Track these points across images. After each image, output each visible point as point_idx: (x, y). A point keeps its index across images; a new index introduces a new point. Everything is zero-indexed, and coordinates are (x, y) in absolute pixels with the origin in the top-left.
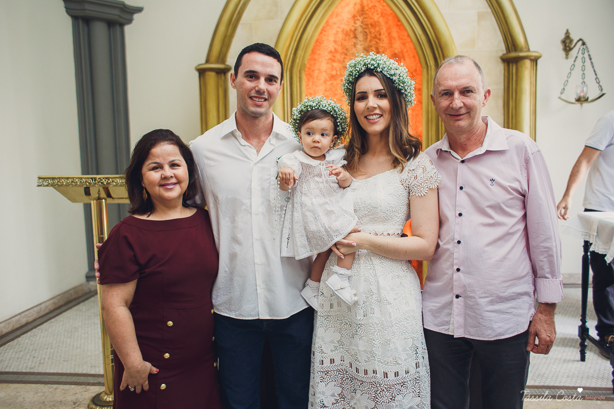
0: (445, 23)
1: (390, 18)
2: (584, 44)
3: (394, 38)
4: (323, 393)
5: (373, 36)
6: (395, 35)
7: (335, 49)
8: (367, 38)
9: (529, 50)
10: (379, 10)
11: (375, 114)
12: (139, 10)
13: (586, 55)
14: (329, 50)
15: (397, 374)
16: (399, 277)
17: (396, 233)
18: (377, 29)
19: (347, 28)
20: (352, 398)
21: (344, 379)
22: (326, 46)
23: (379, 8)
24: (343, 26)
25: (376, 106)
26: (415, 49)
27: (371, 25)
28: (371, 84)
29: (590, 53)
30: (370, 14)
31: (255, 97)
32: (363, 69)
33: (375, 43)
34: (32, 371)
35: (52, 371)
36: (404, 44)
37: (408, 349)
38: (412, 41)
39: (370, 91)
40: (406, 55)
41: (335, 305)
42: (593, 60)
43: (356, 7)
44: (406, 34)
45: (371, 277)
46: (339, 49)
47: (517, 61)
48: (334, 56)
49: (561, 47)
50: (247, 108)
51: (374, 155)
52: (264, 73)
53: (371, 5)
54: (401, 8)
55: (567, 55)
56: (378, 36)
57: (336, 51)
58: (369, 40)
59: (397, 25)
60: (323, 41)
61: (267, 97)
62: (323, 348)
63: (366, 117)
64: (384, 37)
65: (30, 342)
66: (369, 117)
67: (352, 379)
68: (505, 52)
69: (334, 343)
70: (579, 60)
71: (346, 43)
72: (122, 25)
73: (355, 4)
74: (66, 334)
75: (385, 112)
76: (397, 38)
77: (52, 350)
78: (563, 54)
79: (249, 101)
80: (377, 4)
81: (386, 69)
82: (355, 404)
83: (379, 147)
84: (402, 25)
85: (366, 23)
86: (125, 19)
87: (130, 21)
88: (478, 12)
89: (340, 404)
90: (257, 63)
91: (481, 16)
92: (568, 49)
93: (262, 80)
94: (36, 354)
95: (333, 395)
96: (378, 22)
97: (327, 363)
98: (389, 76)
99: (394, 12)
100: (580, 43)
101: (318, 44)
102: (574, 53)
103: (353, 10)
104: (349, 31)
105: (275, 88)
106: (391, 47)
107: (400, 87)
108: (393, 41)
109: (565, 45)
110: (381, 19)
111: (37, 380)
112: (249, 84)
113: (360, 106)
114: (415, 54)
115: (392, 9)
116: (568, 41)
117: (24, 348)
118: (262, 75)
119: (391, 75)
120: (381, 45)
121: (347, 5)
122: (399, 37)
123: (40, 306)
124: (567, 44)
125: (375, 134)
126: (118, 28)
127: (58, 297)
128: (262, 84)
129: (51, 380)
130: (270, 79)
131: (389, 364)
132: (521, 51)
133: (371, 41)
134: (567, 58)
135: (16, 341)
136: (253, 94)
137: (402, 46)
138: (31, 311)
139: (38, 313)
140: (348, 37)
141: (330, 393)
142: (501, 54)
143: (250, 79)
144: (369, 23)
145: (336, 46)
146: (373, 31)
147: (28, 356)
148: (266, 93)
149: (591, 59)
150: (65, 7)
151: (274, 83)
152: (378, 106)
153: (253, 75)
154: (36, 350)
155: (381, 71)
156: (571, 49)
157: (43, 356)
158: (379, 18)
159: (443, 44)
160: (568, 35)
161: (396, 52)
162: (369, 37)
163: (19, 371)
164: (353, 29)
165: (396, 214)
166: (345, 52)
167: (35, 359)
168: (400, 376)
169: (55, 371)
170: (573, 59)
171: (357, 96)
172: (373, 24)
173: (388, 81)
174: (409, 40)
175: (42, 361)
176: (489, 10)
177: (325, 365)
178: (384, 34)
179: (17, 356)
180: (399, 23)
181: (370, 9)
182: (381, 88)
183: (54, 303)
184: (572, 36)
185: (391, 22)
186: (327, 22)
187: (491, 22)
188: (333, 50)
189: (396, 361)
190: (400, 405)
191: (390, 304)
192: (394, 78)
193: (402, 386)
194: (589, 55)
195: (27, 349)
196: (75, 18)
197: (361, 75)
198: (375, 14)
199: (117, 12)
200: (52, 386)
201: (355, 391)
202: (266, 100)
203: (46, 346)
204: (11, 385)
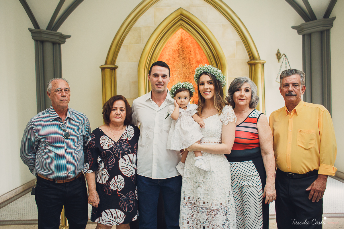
0: (221, 47)
1: (195, 44)
2: (285, 56)
3: (197, 54)
4: (184, 213)
5: (187, 52)
6: (197, 52)
7: (169, 58)
8: (184, 53)
9: (260, 59)
10: (190, 40)
11: (208, 91)
12: (69, 37)
13: (287, 61)
14: (166, 59)
15: (216, 205)
16: (219, 162)
17: (219, 142)
18: (189, 49)
19: (175, 49)
20: (197, 215)
21: (194, 207)
22: (165, 57)
23: (190, 39)
24: (172, 48)
25: (208, 88)
26: (207, 59)
27: (186, 47)
28: (206, 78)
29: (289, 61)
30: (186, 42)
31: (158, 84)
32: (202, 72)
33: (188, 55)
34: (19, 219)
35: (30, 219)
36: (202, 56)
37: (222, 194)
38: (205, 55)
39: (205, 82)
40: (203, 61)
41: (191, 173)
42: (290, 64)
43: (179, 39)
44: (203, 52)
45: (207, 161)
46: (171, 58)
47: (255, 64)
48: (168, 62)
49: (276, 57)
50: (155, 89)
51: (209, 108)
52: (161, 74)
53: (186, 38)
54: (200, 41)
55: (279, 61)
56: (189, 52)
57: (169, 59)
58: (185, 54)
59: (199, 48)
60: (163, 55)
61: (163, 84)
62: (185, 192)
63: (204, 92)
64: (192, 53)
65: (14, 207)
66: (205, 92)
67: (197, 207)
68: (249, 60)
69: (190, 190)
70: (284, 63)
71: (174, 56)
72: (60, 44)
73: (178, 38)
74: (33, 202)
75: (212, 90)
76: (199, 54)
77: (28, 210)
78: (277, 60)
79: (156, 86)
80: (189, 38)
81: (212, 72)
82: (198, 218)
83: (211, 105)
84: (200, 47)
85: (184, 46)
86: (61, 41)
87: (64, 42)
88: (236, 42)
89: (191, 218)
90: (158, 70)
91: (237, 43)
92: (279, 58)
93: (160, 77)
94: (19, 212)
95: (188, 214)
96: (189, 46)
97: (186, 199)
98: (213, 74)
99: (196, 42)
100: (284, 55)
101: (161, 56)
102: (281, 60)
103: (177, 40)
104: (175, 50)
105: (166, 80)
106: (196, 58)
107: (219, 79)
108: (197, 55)
109: (278, 56)
110: (191, 45)
111: (23, 223)
112: (155, 79)
113: (201, 87)
114: (207, 61)
115: (195, 40)
116: (279, 54)
117: (12, 209)
118: (160, 75)
119: (215, 74)
120: (191, 56)
121: (175, 38)
122: (199, 53)
123: (17, 189)
124: (279, 56)
125: (209, 100)
126: (58, 45)
127: (25, 185)
128: (161, 79)
129: (31, 223)
130: (164, 76)
131: (213, 200)
132: (256, 60)
133: (186, 55)
134: (279, 62)
135: (6, 207)
136: (157, 83)
137: (201, 57)
138: (12, 192)
139: (15, 193)
140: (175, 53)
141: (187, 213)
142: (247, 61)
143: (155, 77)
144: (185, 46)
145: (169, 57)
146: (187, 50)
147: (15, 213)
148: (162, 82)
149: (289, 63)
150: (32, 36)
151: (166, 78)
152: (209, 88)
153: (156, 75)
154: (18, 210)
155: (210, 73)
156: (280, 58)
157: (24, 213)
158: (190, 44)
159: (220, 57)
160: (278, 51)
161: (198, 60)
162: (185, 53)
163: (13, 220)
164: (177, 49)
165: (218, 134)
166: (174, 59)
167: (19, 214)
168: (218, 206)
169: (32, 219)
170: (281, 63)
171: (200, 83)
172: (187, 47)
173: (213, 77)
174: (204, 55)
175: (23, 215)
176: (241, 41)
177: (185, 200)
178: (192, 52)
179: (9, 213)
180: (199, 47)
181: (186, 40)
182: (210, 80)
183: (23, 188)
184: (280, 52)
185: (195, 46)
186: (165, 46)
187: (242, 46)
188: (168, 59)
189: (216, 199)
190: (218, 219)
191: (215, 173)
192: (216, 75)
193: (219, 211)
194: (288, 61)
195: (14, 210)
196: (36, 41)
197: (201, 74)
198: (188, 42)
199: (58, 38)
200: (32, 225)
201: (198, 212)
202: (162, 85)
203: (24, 208)
204: (10, 226)
